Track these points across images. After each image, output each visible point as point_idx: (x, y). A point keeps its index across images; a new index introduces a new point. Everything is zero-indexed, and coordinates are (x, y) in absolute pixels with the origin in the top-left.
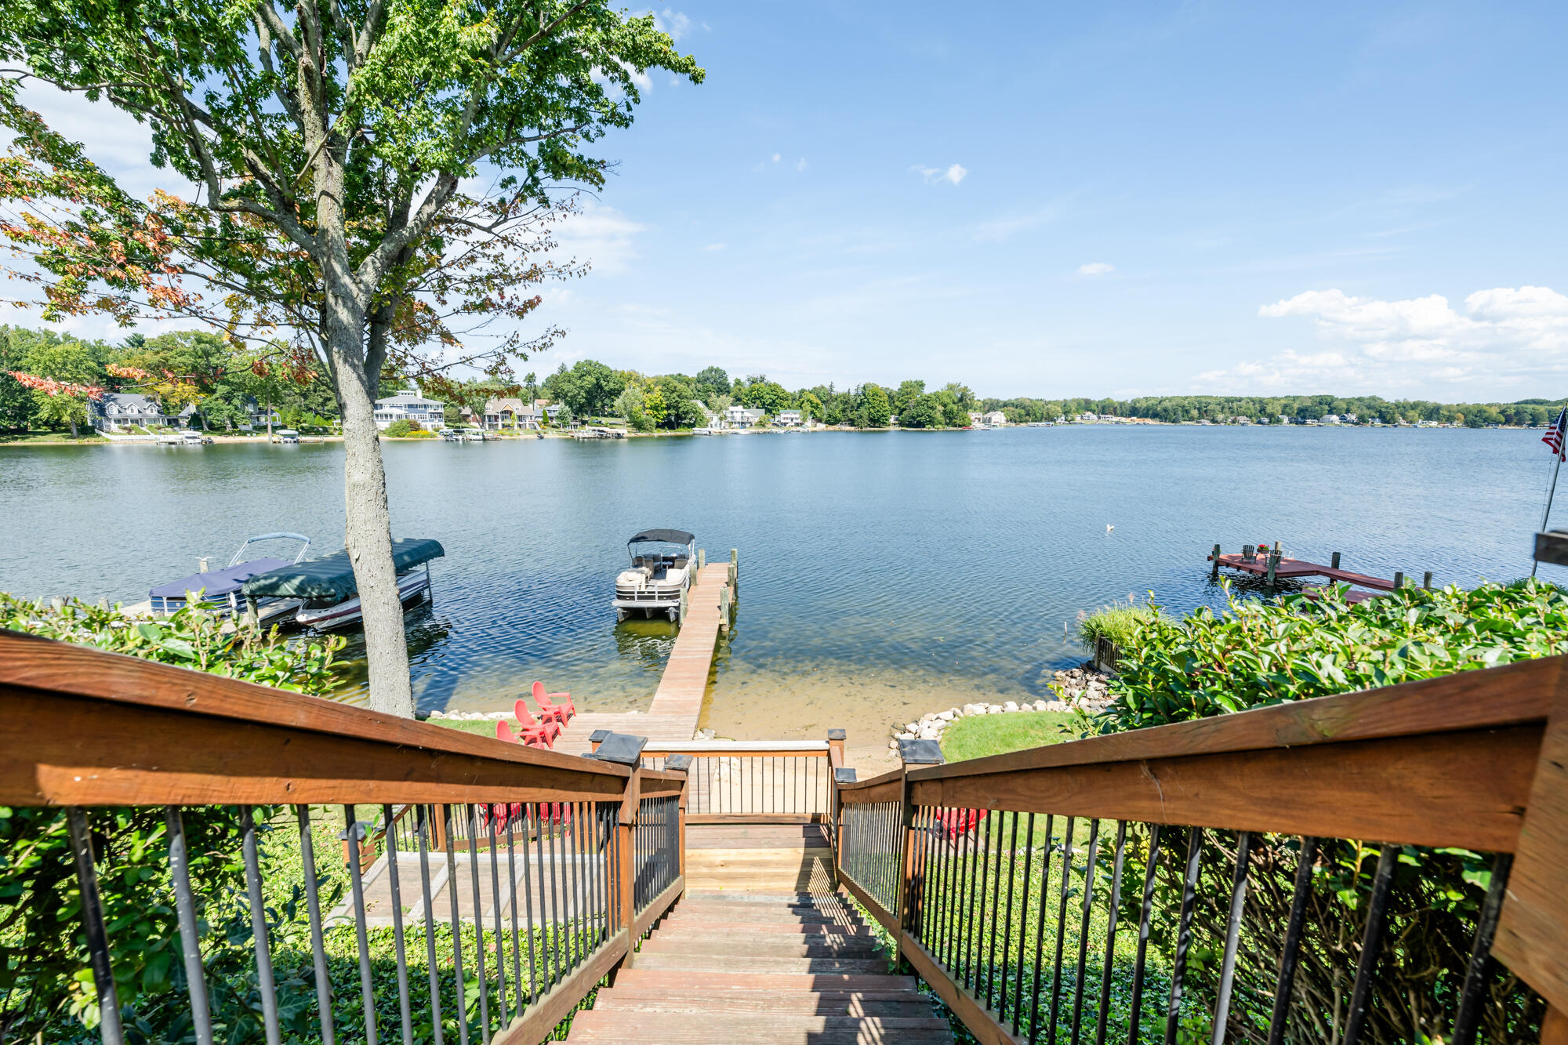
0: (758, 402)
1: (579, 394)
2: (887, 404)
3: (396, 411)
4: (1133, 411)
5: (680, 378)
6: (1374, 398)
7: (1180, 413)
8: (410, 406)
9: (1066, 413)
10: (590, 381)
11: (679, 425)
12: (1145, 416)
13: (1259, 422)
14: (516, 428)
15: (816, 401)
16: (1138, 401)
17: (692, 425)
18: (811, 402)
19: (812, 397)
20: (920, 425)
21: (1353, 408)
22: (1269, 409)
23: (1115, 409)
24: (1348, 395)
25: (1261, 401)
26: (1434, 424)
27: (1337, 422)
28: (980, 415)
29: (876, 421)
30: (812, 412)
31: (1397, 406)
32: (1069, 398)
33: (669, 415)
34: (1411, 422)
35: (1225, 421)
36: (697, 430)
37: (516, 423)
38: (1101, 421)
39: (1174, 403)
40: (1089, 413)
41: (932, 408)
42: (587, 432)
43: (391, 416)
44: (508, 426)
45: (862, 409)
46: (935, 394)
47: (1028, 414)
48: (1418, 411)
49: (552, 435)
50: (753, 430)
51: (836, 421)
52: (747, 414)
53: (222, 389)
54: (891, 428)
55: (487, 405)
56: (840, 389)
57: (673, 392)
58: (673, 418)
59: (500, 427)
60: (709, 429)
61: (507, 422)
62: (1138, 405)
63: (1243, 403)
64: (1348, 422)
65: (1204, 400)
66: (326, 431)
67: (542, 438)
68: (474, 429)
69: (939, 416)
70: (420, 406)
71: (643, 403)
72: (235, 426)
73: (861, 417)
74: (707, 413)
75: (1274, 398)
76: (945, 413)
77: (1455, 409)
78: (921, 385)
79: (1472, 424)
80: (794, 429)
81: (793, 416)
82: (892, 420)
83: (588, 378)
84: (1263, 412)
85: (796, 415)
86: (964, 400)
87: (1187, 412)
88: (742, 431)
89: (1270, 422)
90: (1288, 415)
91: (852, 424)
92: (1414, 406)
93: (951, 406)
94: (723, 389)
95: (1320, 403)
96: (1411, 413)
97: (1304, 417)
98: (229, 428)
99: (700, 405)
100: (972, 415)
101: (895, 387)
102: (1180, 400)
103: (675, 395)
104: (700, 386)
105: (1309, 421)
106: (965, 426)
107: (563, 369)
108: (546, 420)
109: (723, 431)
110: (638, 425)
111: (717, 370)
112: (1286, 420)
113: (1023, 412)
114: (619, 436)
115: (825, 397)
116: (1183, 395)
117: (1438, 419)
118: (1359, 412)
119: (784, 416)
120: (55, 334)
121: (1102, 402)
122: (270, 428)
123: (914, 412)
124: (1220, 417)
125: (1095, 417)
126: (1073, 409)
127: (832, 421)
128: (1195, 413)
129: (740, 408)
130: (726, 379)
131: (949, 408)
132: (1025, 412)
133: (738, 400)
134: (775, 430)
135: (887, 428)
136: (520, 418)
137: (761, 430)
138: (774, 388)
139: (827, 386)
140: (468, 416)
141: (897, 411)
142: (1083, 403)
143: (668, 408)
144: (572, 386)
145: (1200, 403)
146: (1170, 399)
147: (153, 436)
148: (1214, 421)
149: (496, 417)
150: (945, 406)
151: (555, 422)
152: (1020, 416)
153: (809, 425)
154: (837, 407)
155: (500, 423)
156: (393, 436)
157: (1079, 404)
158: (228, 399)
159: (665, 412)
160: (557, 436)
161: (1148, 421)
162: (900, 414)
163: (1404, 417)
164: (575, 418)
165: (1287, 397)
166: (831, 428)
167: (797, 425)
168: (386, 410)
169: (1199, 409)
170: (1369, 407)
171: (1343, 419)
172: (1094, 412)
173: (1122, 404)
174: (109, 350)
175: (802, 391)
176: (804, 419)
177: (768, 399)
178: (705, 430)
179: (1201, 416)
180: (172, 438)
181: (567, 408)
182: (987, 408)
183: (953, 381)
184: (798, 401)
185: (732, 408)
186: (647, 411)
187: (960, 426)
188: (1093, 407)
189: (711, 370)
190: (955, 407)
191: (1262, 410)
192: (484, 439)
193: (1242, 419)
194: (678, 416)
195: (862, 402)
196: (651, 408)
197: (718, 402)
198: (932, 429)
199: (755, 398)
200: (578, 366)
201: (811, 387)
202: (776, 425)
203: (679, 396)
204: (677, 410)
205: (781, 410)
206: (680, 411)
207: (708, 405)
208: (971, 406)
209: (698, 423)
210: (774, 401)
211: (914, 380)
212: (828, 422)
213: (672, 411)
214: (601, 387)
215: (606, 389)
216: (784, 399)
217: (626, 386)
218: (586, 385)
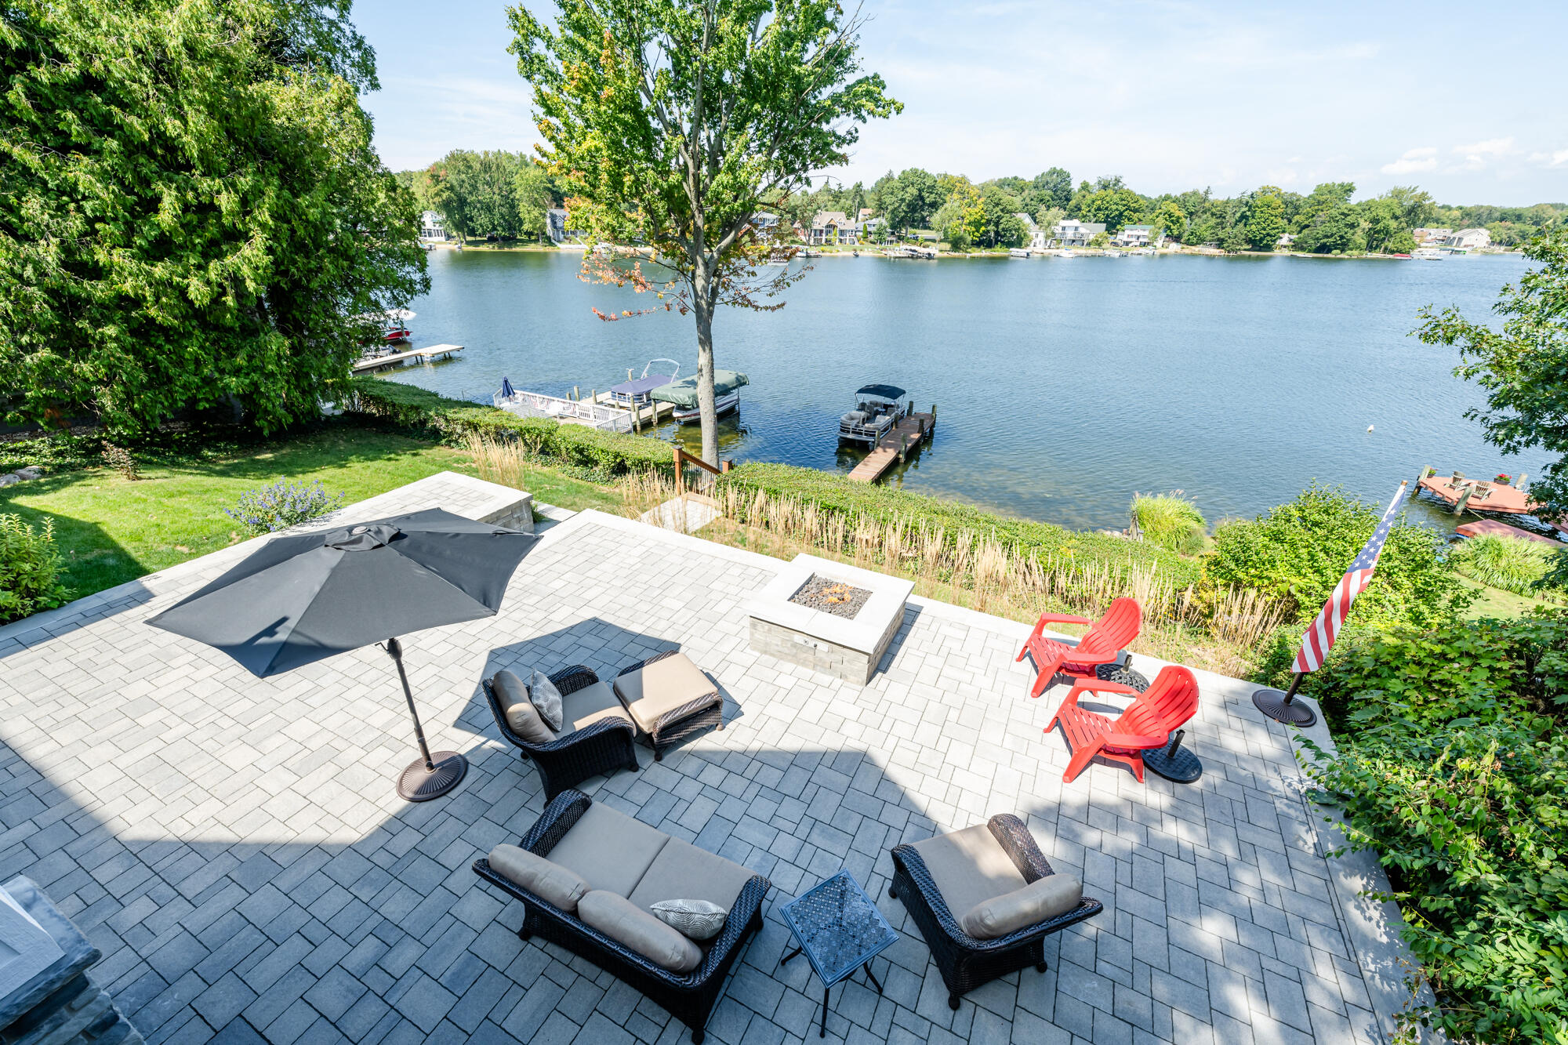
0: (1101, 215)
1: (899, 207)
5: (1013, 184)
10: (913, 191)
11: (996, 244)
14: (837, 243)
15: (1180, 214)
17: (1011, 245)
18: (1170, 214)
19: (1174, 209)
20: (1325, 249)
28: (1441, 234)
29: (1257, 243)
30: (1168, 228)
33: (988, 232)
36: (1014, 251)
37: (837, 238)
41: (1351, 225)
42: (900, 250)
44: (830, 241)
45: (1241, 225)
46: (1365, 205)
49: (867, 251)
50: (1085, 251)
51: (1201, 241)
52: (1082, 230)
54: (1278, 253)
55: (814, 219)
56: (1217, 196)
57: (997, 205)
58: (991, 237)
59: (823, 243)
60: (1028, 250)
61: (830, 237)
67: (857, 256)
69: (1360, 238)
71: (962, 218)
73: (1236, 237)
74: (1032, 230)
76: (1371, 233)
80: (1138, 250)
81: (1141, 233)
82: (1282, 242)
85: (1143, 232)
86: (1416, 214)
91: (1219, 246)
93: (1387, 222)
94: (1061, 197)
99: (1026, 220)
100: (1423, 235)
101: (1304, 193)
103: (997, 209)
104: (1033, 194)
106: (1401, 252)
107: (888, 179)
108: (865, 235)
109: (1048, 252)
110: (956, 243)
111: (1060, 173)
114: (930, 257)
115: (1195, 206)
119: (1128, 233)
123: (1320, 230)
127: (1194, 241)
129: (1076, 222)
130: (1068, 184)
131: (1381, 225)
133: (1074, 213)
134: (1113, 251)
135: (1271, 253)
136: (842, 232)
137: (1095, 251)
138: (1125, 198)
139: (1201, 192)
140: (798, 231)
141: (1295, 229)
143: (989, 222)
144: (894, 199)
149: (821, 232)
150: (1375, 222)
151: (873, 238)
153: (1160, 245)
154: (1206, 220)
155: (824, 238)
159: (983, 228)
160: (871, 254)
162: (1299, 233)
164: (893, 233)
166: (1188, 250)
167: (1144, 244)
175: (1163, 199)
176: (1155, 239)
177: (1116, 209)
178: (1022, 252)
181: (887, 222)
182: (1459, 222)
183: (1404, 185)
184: (1150, 214)
185: (1064, 223)
187: (1392, 252)
189: (1053, 172)
190: (1393, 224)
192: (807, 253)
194: (997, 233)
195: (1243, 217)
196: (969, 224)
197: (1048, 218)
198: (1342, 256)
199: (1099, 209)
200: (904, 177)
201: (1176, 193)
202: (1115, 244)
203: (1002, 210)
204: (997, 227)
205: (1127, 225)
206: (1001, 227)
207: (1035, 220)
208: (1426, 220)
209: (1018, 243)
210: (1121, 214)
211: (1338, 182)
212: (1188, 243)
213: (991, 227)
214: (922, 198)
215: (927, 201)
216: (1136, 211)
217: (947, 199)
218: (908, 197)
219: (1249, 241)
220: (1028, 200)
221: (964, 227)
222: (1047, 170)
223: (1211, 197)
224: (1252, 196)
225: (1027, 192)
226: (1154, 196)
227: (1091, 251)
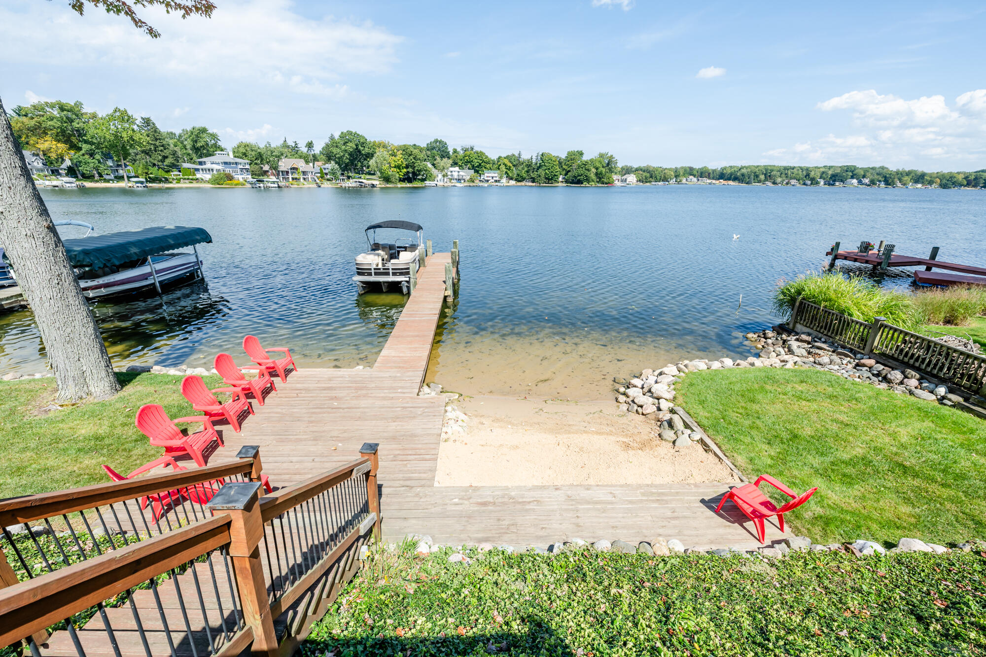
0: (469, 165)
1: (344, 156)
2: (557, 167)
3: (215, 167)
4: (722, 175)
5: (415, 146)
6: (883, 168)
7: (752, 177)
8: (226, 163)
9: (676, 176)
10: (351, 146)
11: (415, 179)
12: (729, 179)
13: (804, 184)
14: (302, 180)
15: (509, 164)
16: (725, 168)
17: (423, 180)
18: (506, 165)
19: (506, 161)
20: (579, 182)
21: (868, 174)
22: (812, 174)
23: (709, 174)
24: (865, 166)
25: (807, 169)
26: (919, 186)
27: (856, 185)
28: (619, 177)
29: (550, 179)
30: (506, 173)
31: (897, 173)
32: (679, 166)
33: (408, 172)
34: (904, 184)
35: (782, 183)
36: (427, 183)
37: (302, 177)
38: (699, 183)
39: (749, 170)
40: (691, 177)
41: (588, 170)
42: (351, 183)
43: (212, 170)
44: (296, 179)
45: (540, 170)
46: (590, 160)
47: (651, 177)
48: (911, 177)
49: (326, 185)
50: (466, 184)
51: (523, 179)
52: (462, 173)
53: (85, 147)
54: (560, 184)
55: (280, 163)
56: (525, 156)
57: (409, 156)
58: (411, 175)
59: (291, 180)
60: (436, 182)
61: (295, 176)
62: (725, 171)
63: (795, 170)
64: (863, 184)
65: (769, 168)
66: (167, 180)
67: (320, 186)
68: (271, 179)
69: (593, 176)
70: (233, 163)
71: (389, 163)
72: (100, 175)
73: (540, 176)
74: (434, 171)
75: (816, 167)
76: (597, 174)
77: (935, 176)
78: (581, 154)
79: (944, 186)
80: (494, 184)
81: (493, 175)
82: (560, 179)
83: (350, 144)
84: (807, 177)
85: (495, 174)
86: (610, 164)
87: (757, 176)
88: (458, 185)
89: (811, 184)
90: (824, 179)
91: (533, 182)
92: (908, 174)
93: (601, 169)
94: (445, 154)
95: (847, 171)
96: (906, 178)
97: (834, 181)
98: (97, 177)
99: (429, 165)
100: (615, 177)
101: (563, 156)
102: (753, 168)
103: (411, 157)
104: (429, 153)
105: (837, 183)
106: (609, 183)
107: (332, 138)
108: (323, 175)
109: (446, 185)
110: (387, 179)
111: (440, 142)
112: (822, 182)
113: (648, 175)
114: (373, 186)
115: (515, 161)
116: (756, 164)
117: (923, 183)
118: (872, 177)
119: (487, 175)
121: (701, 169)
122: (125, 177)
123: (575, 173)
124: (779, 180)
125: (695, 179)
126: (681, 173)
127: (519, 179)
128: (762, 177)
129: (457, 169)
130: (447, 148)
131: (599, 170)
132: (649, 176)
133: (455, 164)
134: (481, 184)
135: (557, 185)
136: (304, 173)
137: (472, 184)
138: (480, 154)
139: (517, 155)
140: (268, 171)
141: (564, 172)
142: (688, 169)
143: (407, 167)
144: (338, 150)
145: (766, 170)
146: (747, 168)
147: (42, 182)
148: (774, 183)
149: (287, 172)
150: (597, 169)
151: (328, 177)
152: (646, 177)
153: (504, 180)
154: (523, 169)
155: (290, 176)
156: (214, 184)
157: (685, 170)
158: (92, 155)
159: (405, 170)
160: (330, 186)
161: (731, 183)
162: (566, 175)
163: (900, 180)
164: (343, 174)
165: (825, 166)
166: (518, 184)
167: (496, 181)
168: (208, 166)
169: (765, 175)
170: (878, 174)
171: (860, 182)
172: (694, 176)
173: (714, 171)
175: (500, 158)
176: (501, 177)
177: (476, 162)
178: (433, 183)
179: (766, 179)
180: (57, 183)
181: (337, 166)
182: (624, 172)
183: (603, 151)
184: (496, 165)
185: (451, 169)
186: (392, 169)
187: (606, 183)
188: (695, 172)
189: (436, 141)
190: (604, 170)
191: (808, 175)
192: (279, 187)
193: (793, 182)
194: (414, 173)
195: (541, 166)
196: (395, 167)
197: (442, 164)
198: (588, 185)
199: (468, 162)
200: (343, 136)
201: (505, 154)
202: (481, 181)
203: (414, 158)
204: (414, 169)
205: (485, 171)
206: (416, 169)
207: (434, 166)
208: (614, 169)
209: (428, 179)
210: (480, 164)
211: (576, 150)
212: (517, 180)
213: (409, 169)
214: (360, 151)
215: (363, 152)
216: (487, 163)
217: (377, 151)
218: (349, 149)
219: (546, 178)
220: (426, 155)
222: (433, 140)
223: (522, 157)
224: (542, 155)
225: (424, 152)
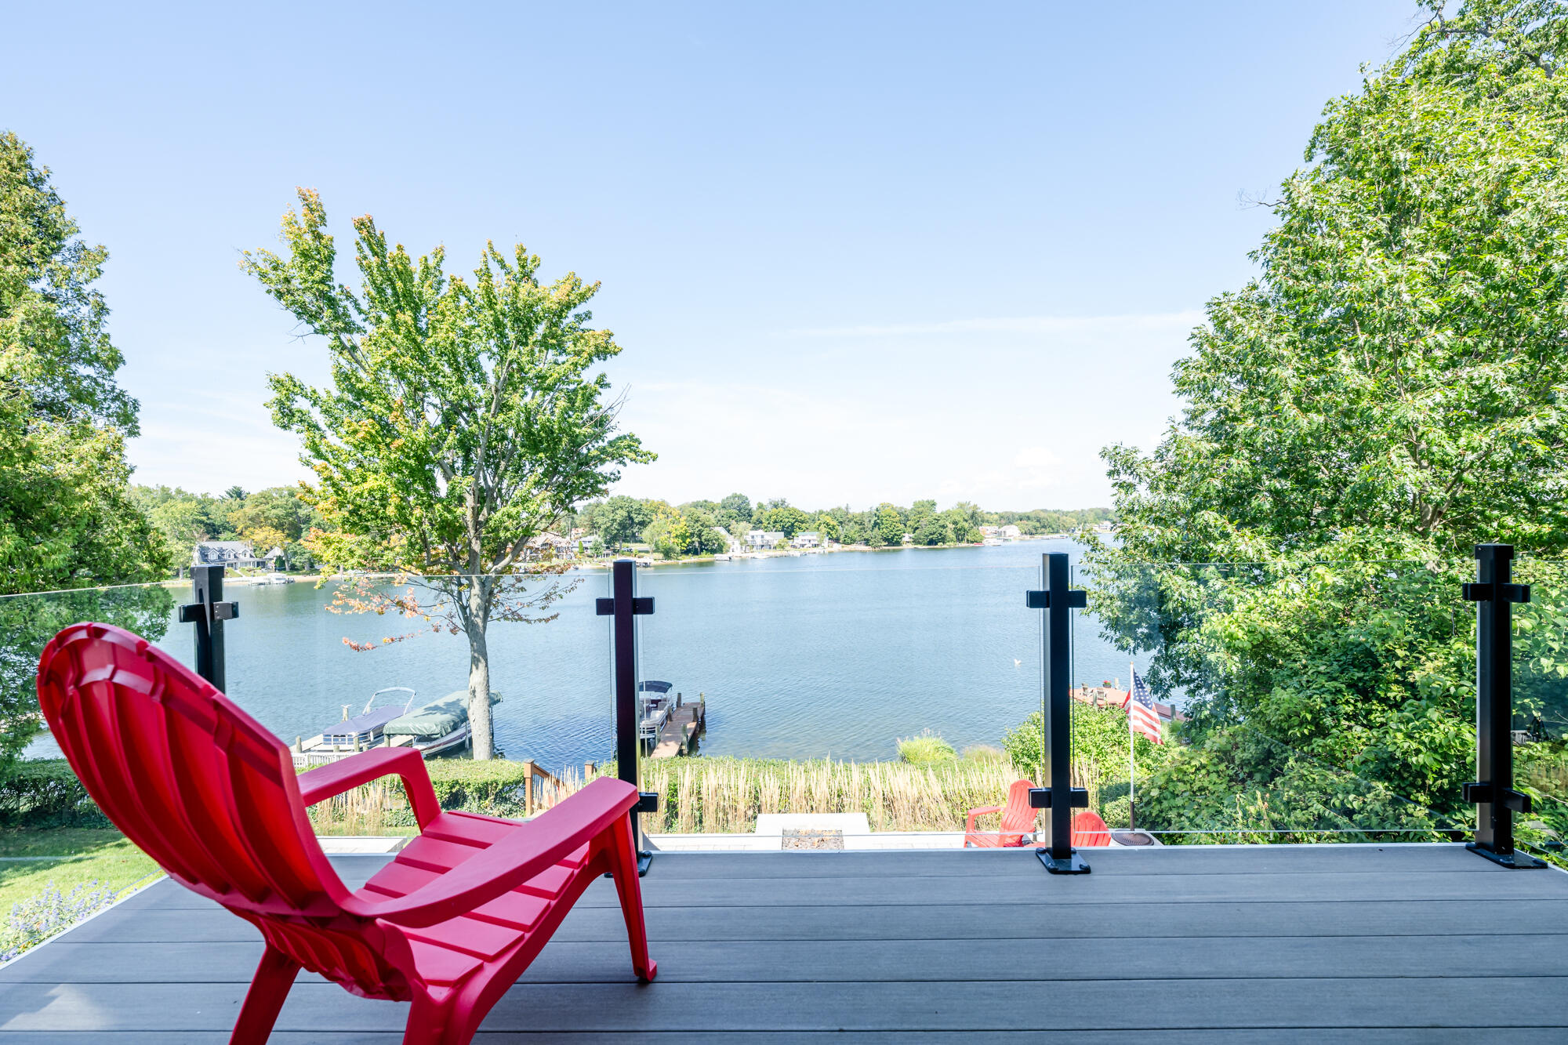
0: (778, 525)
1: (611, 525)
2: (899, 523)
5: (705, 505)
9: (1083, 523)
10: (621, 514)
11: (702, 551)
15: (833, 523)
17: (715, 551)
18: (828, 524)
19: (828, 519)
20: (933, 542)
28: (993, 529)
29: (890, 540)
30: (829, 533)
33: (693, 542)
36: (718, 556)
40: (1107, 522)
41: (943, 526)
42: (618, 560)
45: (876, 529)
46: (946, 513)
47: (1044, 527)
49: (586, 564)
50: (773, 552)
51: (853, 541)
52: (767, 537)
54: (906, 547)
56: (856, 510)
57: (696, 522)
58: (697, 545)
60: (730, 554)
69: (951, 535)
71: (669, 532)
72: (312, 567)
73: (876, 537)
74: (728, 539)
76: (956, 531)
78: (933, 505)
80: (812, 550)
81: (811, 537)
83: (621, 511)
85: (814, 536)
86: (975, 518)
88: (762, 554)
91: (867, 544)
93: (962, 523)
94: (745, 513)
98: (307, 570)
99: (723, 532)
100: (985, 530)
101: (908, 506)
103: (697, 524)
104: (723, 512)
106: (977, 542)
108: (582, 551)
109: (744, 555)
110: (667, 553)
111: (740, 497)
113: (1038, 524)
114: (646, 563)
115: (843, 518)
119: (800, 538)
120: (169, 489)
123: (925, 531)
126: (1090, 519)
127: (848, 541)
129: (761, 532)
130: (749, 504)
131: (959, 526)
132: (1041, 526)
133: (757, 525)
134: (794, 551)
135: (901, 547)
138: (792, 512)
139: (843, 507)
141: (910, 530)
143: (692, 535)
144: (606, 519)
147: (245, 578)
150: (955, 523)
151: (589, 552)
152: (1036, 529)
153: (826, 545)
154: (852, 527)
157: (1096, 514)
159: (688, 540)
160: (590, 565)
162: (914, 533)
164: (608, 547)
166: (847, 548)
167: (815, 545)
174: (212, 502)
175: (821, 512)
176: (822, 541)
177: (788, 521)
178: (725, 556)
180: (261, 580)
181: (601, 539)
182: (1000, 522)
183: (963, 500)
184: (815, 522)
185: (752, 533)
187: (972, 542)
189: (735, 496)
190: (966, 524)
194: (701, 543)
195: (876, 524)
196: (677, 536)
197: (739, 530)
198: (945, 546)
199: (775, 522)
201: (827, 508)
202: (794, 547)
203: (701, 525)
204: (700, 538)
205: (800, 533)
206: (703, 538)
207: (729, 531)
208: (983, 521)
209: (720, 549)
210: (793, 525)
211: (926, 500)
212: (844, 542)
213: (695, 539)
214: (631, 519)
215: (636, 520)
216: (802, 522)
217: (654, 518)
218: (619, 518)
219: (885, 540)
220: (719, 517)
221: (672, 540)
222: (730, 495)
223: (851, 511)
224: (877, 510)
225: (717, 511)
226: (812, 511)
227: (778, 553)
